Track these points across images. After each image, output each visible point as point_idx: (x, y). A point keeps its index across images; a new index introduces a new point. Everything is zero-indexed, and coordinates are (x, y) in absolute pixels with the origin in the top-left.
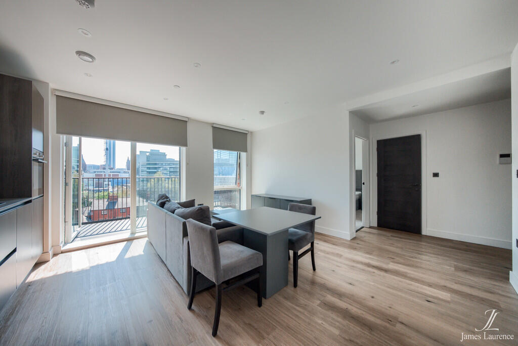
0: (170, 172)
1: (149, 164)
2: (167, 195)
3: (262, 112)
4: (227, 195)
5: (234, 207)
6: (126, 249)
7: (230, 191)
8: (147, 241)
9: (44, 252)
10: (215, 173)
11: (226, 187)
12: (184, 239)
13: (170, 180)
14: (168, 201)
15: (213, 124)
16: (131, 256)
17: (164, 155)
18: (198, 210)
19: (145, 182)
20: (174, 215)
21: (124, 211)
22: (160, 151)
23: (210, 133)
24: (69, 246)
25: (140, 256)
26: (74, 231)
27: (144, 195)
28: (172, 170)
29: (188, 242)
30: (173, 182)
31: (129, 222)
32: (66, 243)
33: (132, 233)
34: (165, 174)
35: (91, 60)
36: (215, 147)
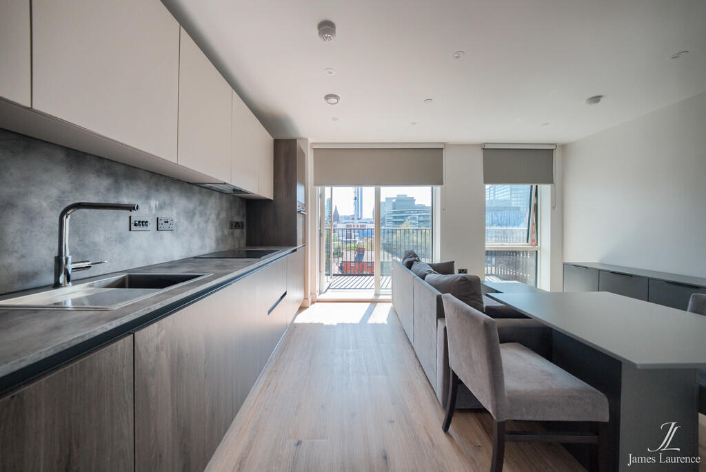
0: (420, 221)
1: (395, 212)
2: (415, 251)
3: (597, 99)
4: (510, 257)
5: (523, 280)
6: (369, 313)
7: (515, 253)
8: (392, 307)
9: (306, 298)
10: (488, 221)
11: (508, 245)
12: (438, 320)
13: (419, 232)
14: (416, 260)
15: (484, 144)
16: (373, 322)
17: (412, 200)
18: (461, 280)
19: (390, 235)
20: (424, 282)
21: (369, 265)
22: (408, 196)
23: (479, 158)
24: (322, 297)
25: (383, 324)
26: (327, 281)
27: (389, 248)
28: (422, 219)
29: (445, 329)
30: (423, 235)
31: (373, 281)
32: (320, 293)
33: (376, 295)
34: (413, 224)
35: (335, 101)
36: (487, 181)
